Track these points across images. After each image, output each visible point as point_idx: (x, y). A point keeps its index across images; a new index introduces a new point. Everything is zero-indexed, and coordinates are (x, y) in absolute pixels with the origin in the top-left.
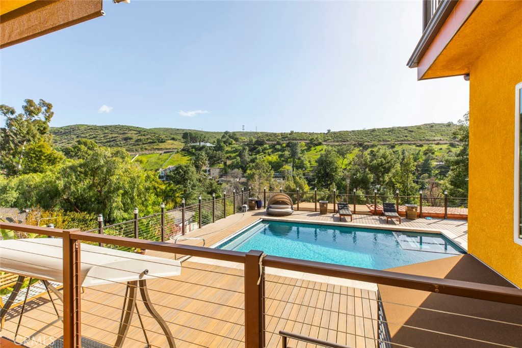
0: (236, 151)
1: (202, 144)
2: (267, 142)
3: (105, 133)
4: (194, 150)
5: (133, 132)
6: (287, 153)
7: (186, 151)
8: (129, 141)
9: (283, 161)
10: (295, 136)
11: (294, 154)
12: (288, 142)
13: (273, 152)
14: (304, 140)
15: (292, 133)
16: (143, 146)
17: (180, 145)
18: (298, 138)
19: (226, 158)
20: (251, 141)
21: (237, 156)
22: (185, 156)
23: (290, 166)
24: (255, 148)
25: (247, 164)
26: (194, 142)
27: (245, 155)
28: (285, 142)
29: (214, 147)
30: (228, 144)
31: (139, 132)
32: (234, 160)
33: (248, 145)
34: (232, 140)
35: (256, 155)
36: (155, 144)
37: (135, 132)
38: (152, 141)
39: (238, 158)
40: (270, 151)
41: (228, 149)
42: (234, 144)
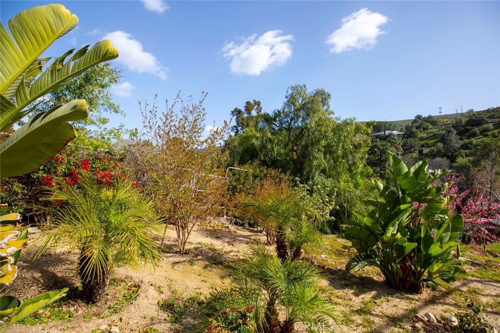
0: (435, 136)
1: (387, 132)
4: (377, 139)
19: (422, 146)
20: (459, 122)
21: (437, 142)
24: (466, 131)
25: (455, 151)
26: (378, 132)
27: (451, 140)
29: (403, 135)
30: (422, 130)
32: (432, 148)
33: (454, 127)
34: (427, 124)
39: (439, 144)
41: (425, 135)
42: (431, 129)
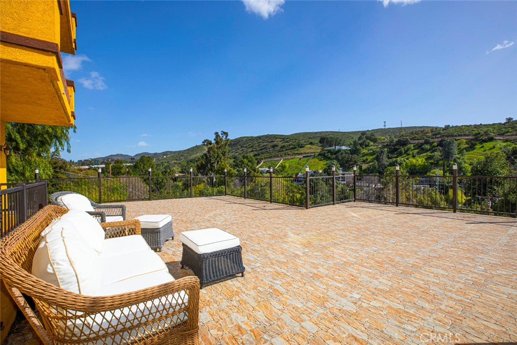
0: (373, 153)
1: (338, 147)
2: (412, 142)
3: (259, 143)
4: (329, 154)
5: (279, 140)
6: (437, 154)
7: (323, 156)
8: (276, 148)
9: (432, 163)
10: (451, 131)
11: (447, 155)
12: (440, 139)
13: (418, 153)
14: (465, 135)
15: (447, 127)
16: (287, 152)
17: (317, 149)
18: (455, 134)
19: (362, 162)
20: (392, 141)
21: (374, 159)
22: (321, 160)
23: (440, 170)
24: (396, 150)
25: (386, 167)
26: (330, 146)
27: (382, 159)
28: (436, 140)
29: (350, 150)
30: (364, 146)
31: (284, 139)
32: (370, 164)
33: (387, 146)
34: (368, 141)
35: (397, 157)
36: (296, 149)
37: (280, 140)
38: (293, 146)
39: (375, 161)
40: (416, 151)
41: (365, 151)
42: (372, 146)
